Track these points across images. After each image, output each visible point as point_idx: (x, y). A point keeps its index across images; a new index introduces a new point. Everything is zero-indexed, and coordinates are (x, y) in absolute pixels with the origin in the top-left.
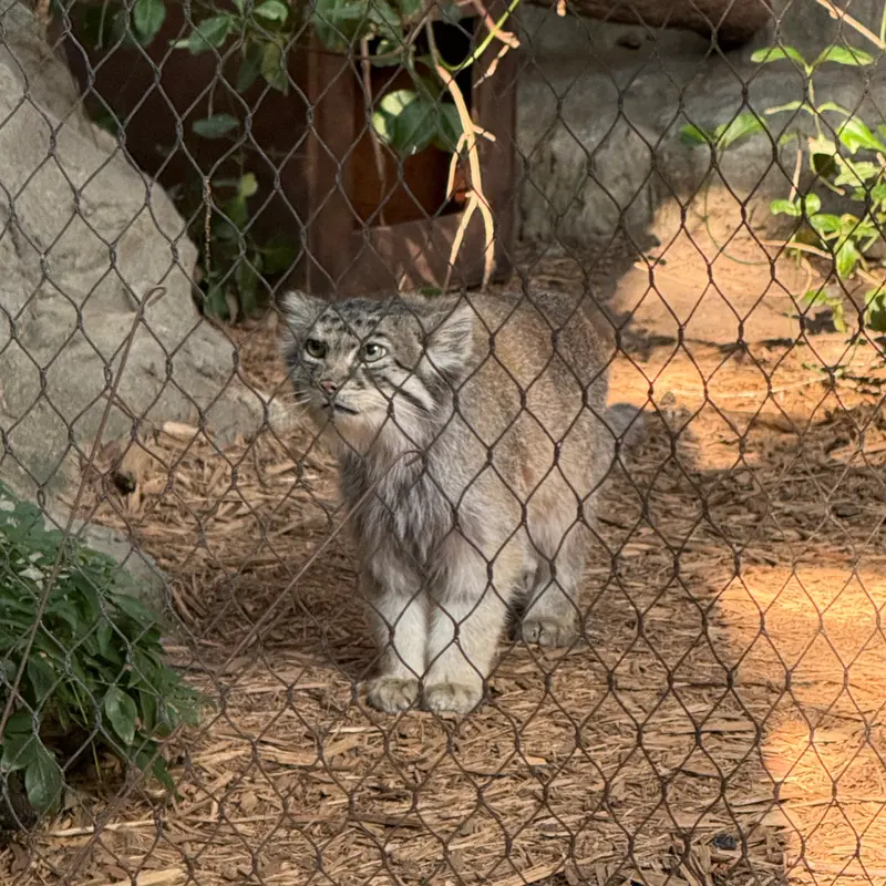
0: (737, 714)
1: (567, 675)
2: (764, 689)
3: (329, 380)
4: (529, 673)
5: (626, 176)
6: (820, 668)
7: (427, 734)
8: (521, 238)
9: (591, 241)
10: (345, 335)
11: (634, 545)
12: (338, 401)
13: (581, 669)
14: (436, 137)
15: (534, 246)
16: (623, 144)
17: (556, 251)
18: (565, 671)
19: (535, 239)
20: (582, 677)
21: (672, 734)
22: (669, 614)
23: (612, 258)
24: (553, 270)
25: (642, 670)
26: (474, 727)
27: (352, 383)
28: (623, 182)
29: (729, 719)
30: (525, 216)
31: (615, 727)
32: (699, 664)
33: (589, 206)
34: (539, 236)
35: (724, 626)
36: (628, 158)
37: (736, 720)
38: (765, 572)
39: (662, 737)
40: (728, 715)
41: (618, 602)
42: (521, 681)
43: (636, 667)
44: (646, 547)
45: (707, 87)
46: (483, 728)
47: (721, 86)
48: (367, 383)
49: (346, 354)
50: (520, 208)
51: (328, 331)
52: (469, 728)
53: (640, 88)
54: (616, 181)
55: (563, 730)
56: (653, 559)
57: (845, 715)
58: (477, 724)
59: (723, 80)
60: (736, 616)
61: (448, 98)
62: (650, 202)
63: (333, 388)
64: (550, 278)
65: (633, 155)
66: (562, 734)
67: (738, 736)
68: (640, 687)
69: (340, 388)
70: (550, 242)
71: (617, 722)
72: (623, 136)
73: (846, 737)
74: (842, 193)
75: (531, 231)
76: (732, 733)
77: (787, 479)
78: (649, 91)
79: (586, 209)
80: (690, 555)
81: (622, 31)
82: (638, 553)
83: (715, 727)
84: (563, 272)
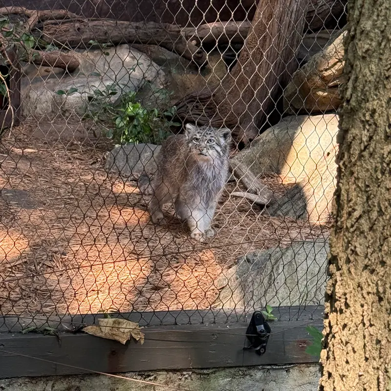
5: (47, 101)
8: (22, 115)
9: (38, 116)
16: (46, 94)
17: (30, 119)
19: (25, 116)
23: (43, 120)
24: (29, 123)
28: (46, 103)
30: (23, 111)
33: (38, 108)
36: (47, 97)
45: (65, 81)
47: (68, 81)
50: (22, 109)
53: (50, 81)
54: (44, 102)
59: (69, 79)
61: (4, 83)
62: (52, 108)
64: (29, 125)
65: (48, 97)
72: (46, 92)
75: (25, 114)
78: (52, 82)
81: (46, 68)
84: (32, 123)
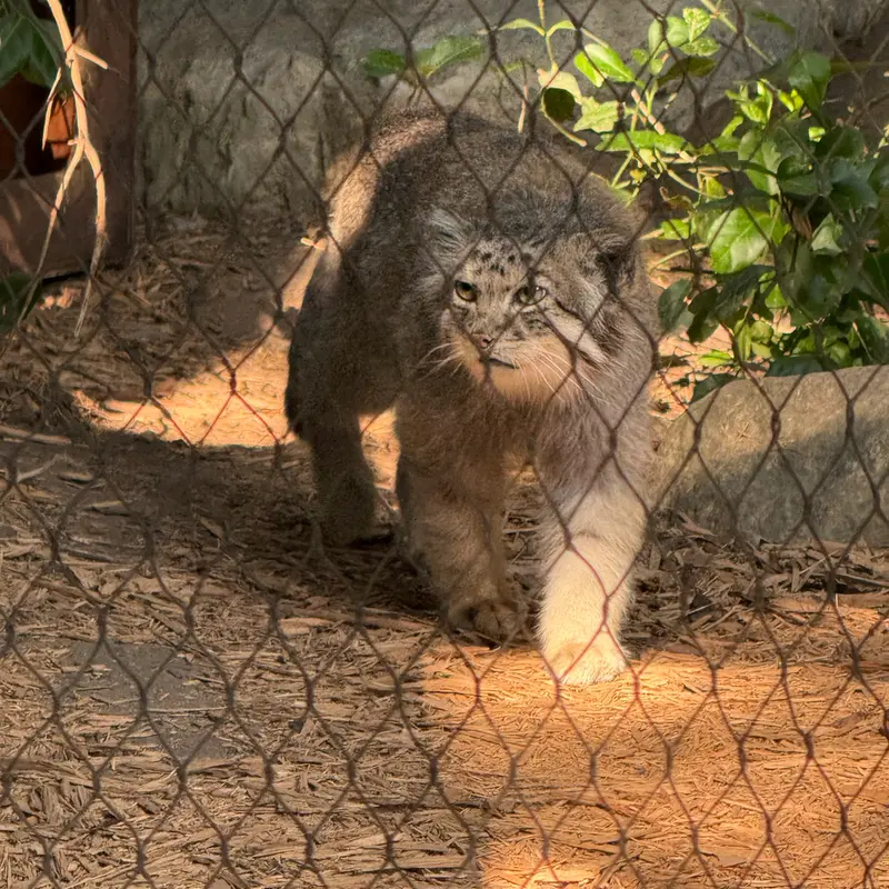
0: (443, 846)
1: (210, 793)
2: (478, 812)
3: (480, 332)
4: (156, 792)
6: (556, 784)
7: (15, 875)
10: (497, 276)
11: (302, 620)
12: (493, 356)
13: (228, 786)
14: (26, 65)
15: (161, 219)
16: (284, 80)
17: (192, 226)
18: (206, 788)
19: (164, 209)
20: (229, 796)
21: (354, 873)
22: (348, 712)
23: (269, 235)
24: (188, 251)
25: (312, 787)
26: (81, 865)
27: (509, 334)
29: (431, 853)
31: (275, 864)
32: (391, 779)
34: (169, 205)
35: (425, 728)
37: (441, 853)
38: (480, 655)
39: (338, 876)
40: (430, 847)
41: (278, 696)
42: (146, 802)
43: (304, 783)
44: (317, 622)
46: (94, 866)
48: (526, 332)
49: (501, 299)
50: (143, 165)
51: (479, 272)
52: (73, 866)
55: (204, 869)
56: (326, 638)
57: (590, 846)
58: (84, 861)
60: (442, 715)
61: (45, 13)
62: (322, 158)
63: (485, 341)
64: (185, 262)
66: (201, 873)
67: (444, 874)
68: (310, 810)
69: (496, 340)
70: (185, 213)
71: (278, 857)
72: (284, 67)
73: (591, 875)
74: (583, 143)
76: (436, 870)
77: (508, 531)
79: (232, 169)
80: (378, 632)
82: (306, 630)
83: (412, 863)
84: (201, 253)
